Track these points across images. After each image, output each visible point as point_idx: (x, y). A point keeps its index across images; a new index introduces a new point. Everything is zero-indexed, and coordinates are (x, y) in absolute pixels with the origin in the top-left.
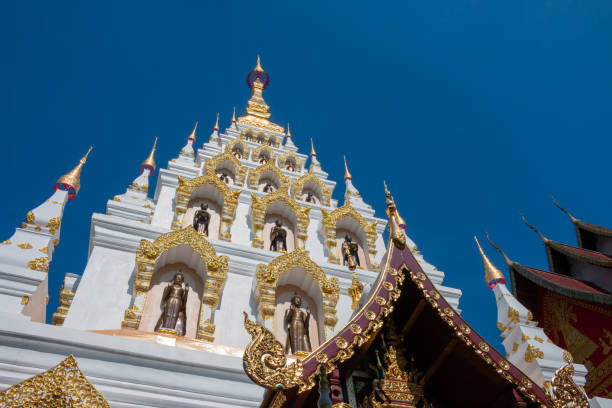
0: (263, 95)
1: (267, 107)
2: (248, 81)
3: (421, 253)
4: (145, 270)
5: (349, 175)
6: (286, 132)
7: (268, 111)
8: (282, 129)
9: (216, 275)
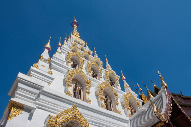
0: (77, 29)
1: (79, 34)
2: (72, 24)
3: (131, 88)
4: (70, 80)
5: (107, 61)
6: (85, 43)
7: (79, 35)
8: (84, 42)
9: (89, 85)
